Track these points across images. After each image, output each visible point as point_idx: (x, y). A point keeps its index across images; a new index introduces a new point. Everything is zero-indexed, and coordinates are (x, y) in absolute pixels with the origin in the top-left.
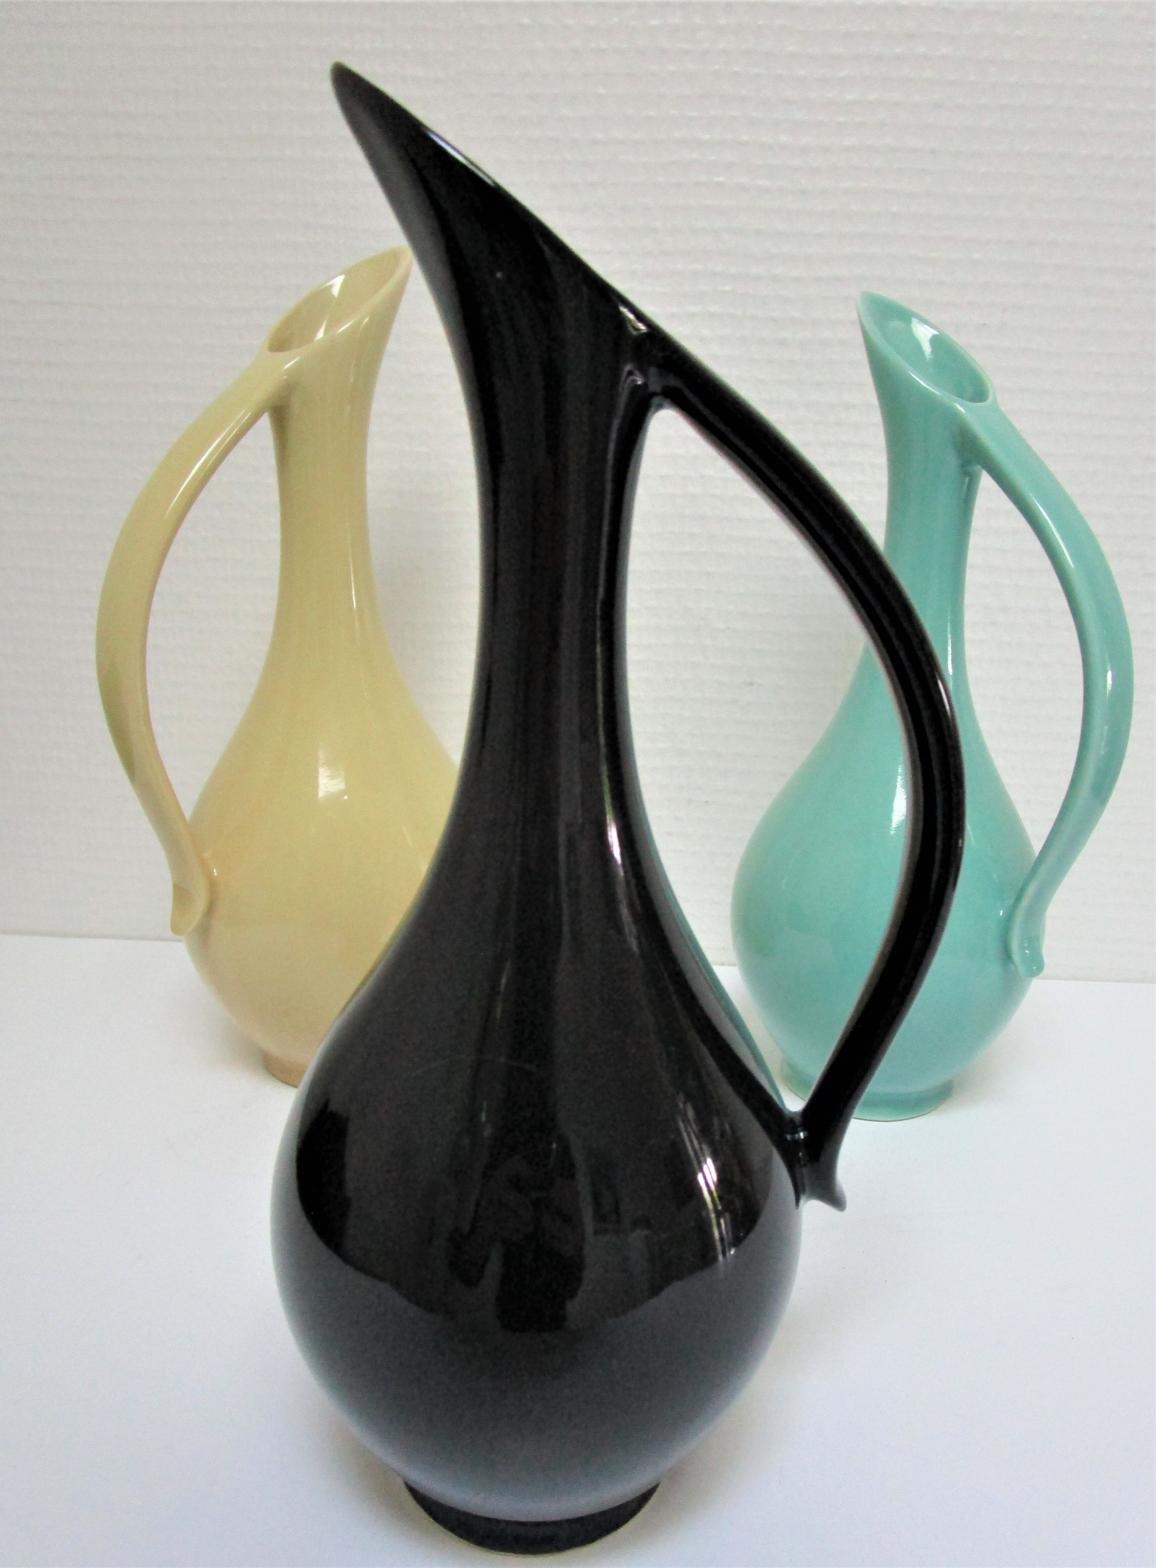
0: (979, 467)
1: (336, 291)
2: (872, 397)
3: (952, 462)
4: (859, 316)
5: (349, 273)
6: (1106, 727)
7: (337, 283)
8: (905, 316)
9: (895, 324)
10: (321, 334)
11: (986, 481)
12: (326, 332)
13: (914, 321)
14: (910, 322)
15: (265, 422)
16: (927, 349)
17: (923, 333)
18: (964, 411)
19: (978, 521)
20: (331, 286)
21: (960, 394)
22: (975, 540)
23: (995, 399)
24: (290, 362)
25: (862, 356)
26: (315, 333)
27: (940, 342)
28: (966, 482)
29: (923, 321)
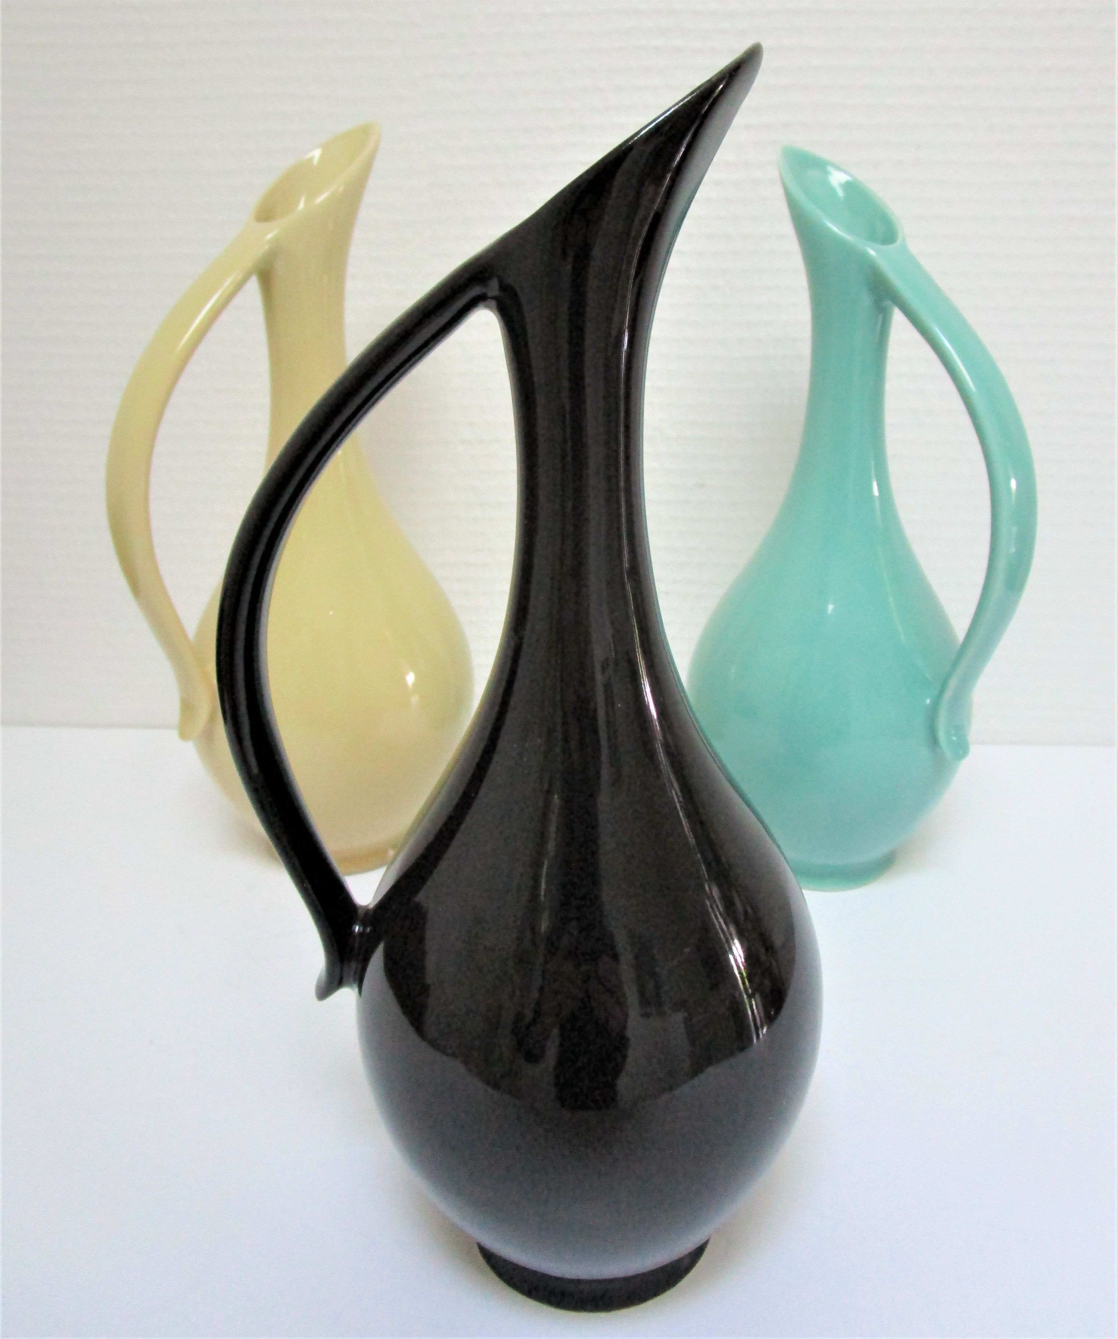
0: (892, 305)
1: (316, 161)
3: (866, 301)
4: (781, 174)
5: (326, 147)
7: (316, 154)
8: (820, 165)
9: (813, 174)
10: (301, 206)
11: (898, 317)
12: (306, 202)
13: (830, 169)
14: (826, 169)
15: (253, 286)
16: (840, 193)
17: (837, 178)
20: (312, 158)
21: (872, 237)
23: (903, 239)
24: (274, 230)
26: (298, 203)
27: (851, 187)
28: (881, 316)
29: (838, 168)
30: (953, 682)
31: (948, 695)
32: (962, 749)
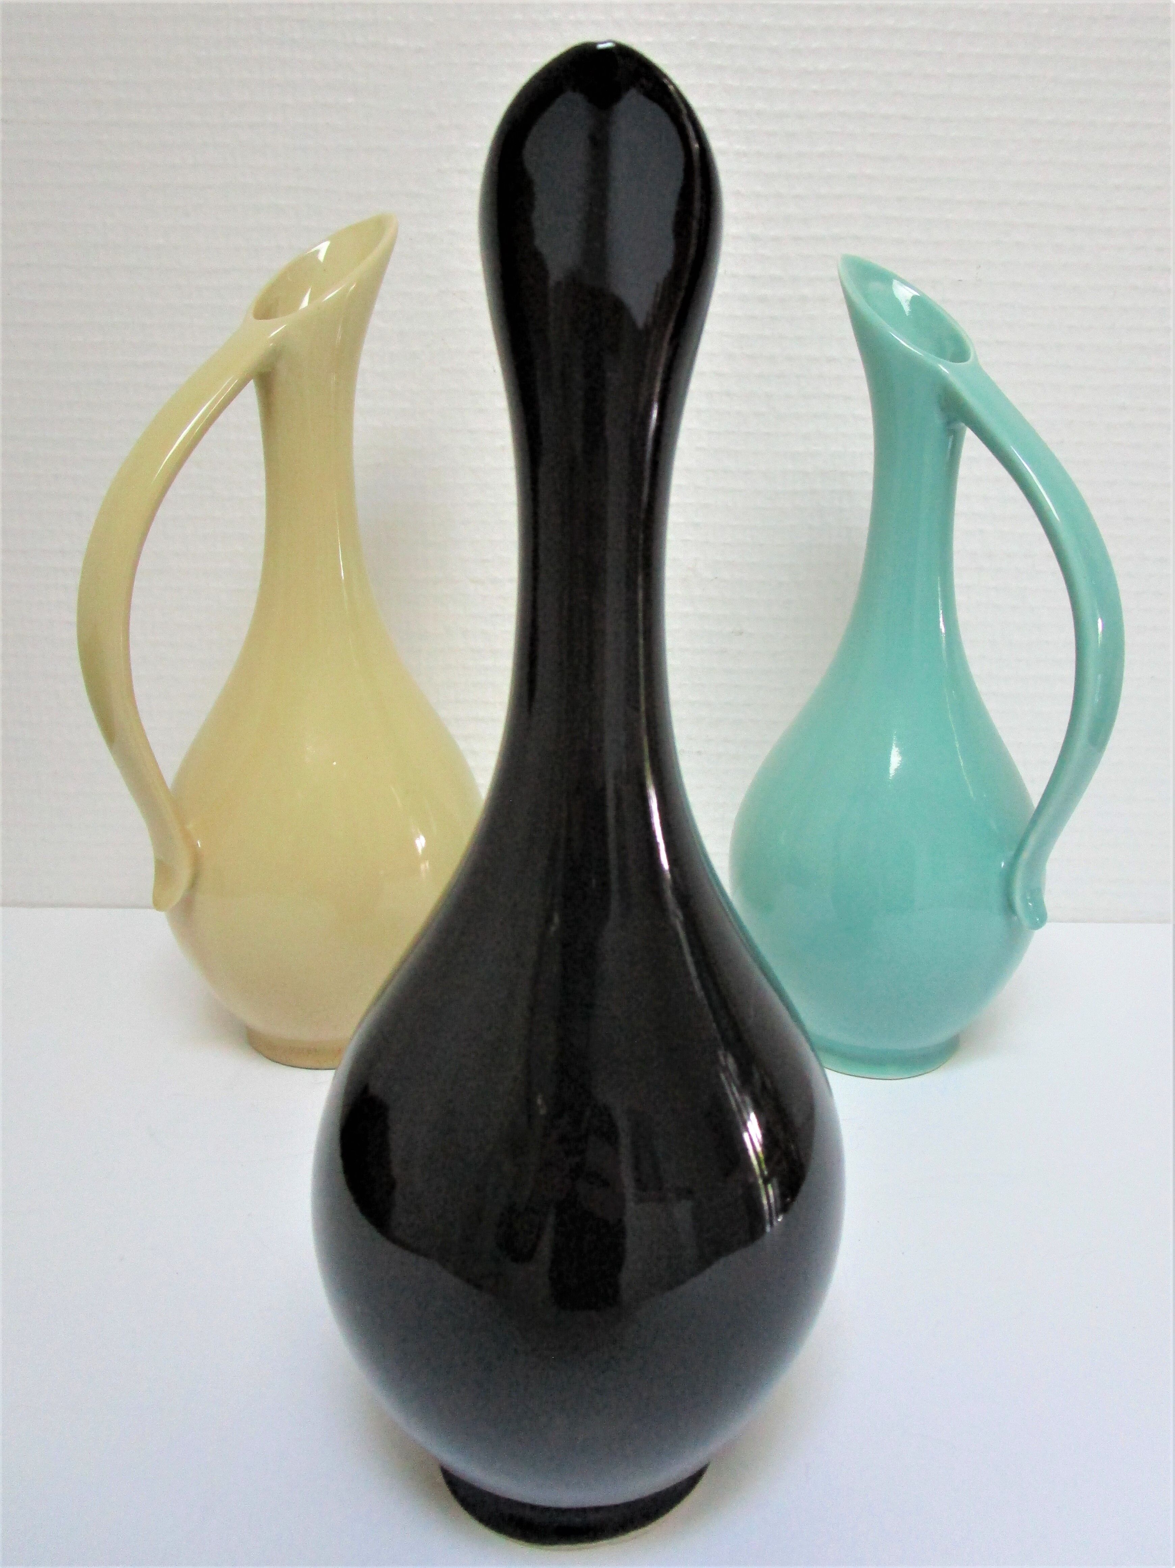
0: (963, 425)
1: (321, 257)
2: (854, 352)
3: (937, 420)
4: (840, 276)
5: (335, 240)
6: (1099, 677)
7: (323, 248)
8: (886, 278)
9: (875, 286)
10: (305, 303)
12: (311, 300)
13: (895, 282)
14: (891, 283)
15: (250, 394)
16: (907, 309)
17: (903, 294)
18: (948, 372)
19: (963, 470)
20: (318, 252)
21: (941, 353)
22: (961, 488)
23: (976, 357)
24: (275, 329)
25: (843, 311)
26: (300, 301)
27: (918, 302)
28: (951, 439)
29: (904, 282)
30: (1032, 842)
31: (1025, 855)
32: (1039, 917)
